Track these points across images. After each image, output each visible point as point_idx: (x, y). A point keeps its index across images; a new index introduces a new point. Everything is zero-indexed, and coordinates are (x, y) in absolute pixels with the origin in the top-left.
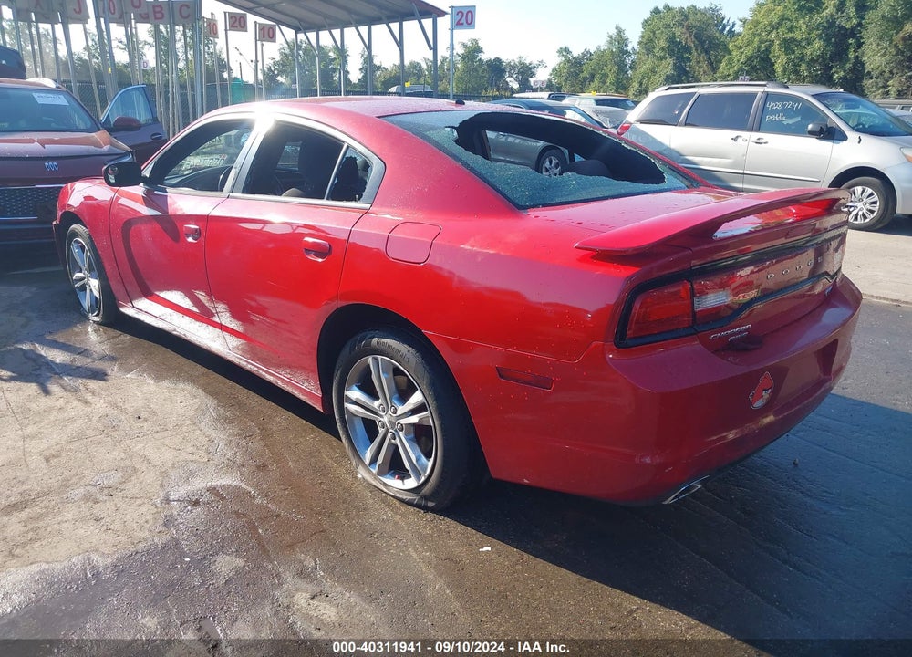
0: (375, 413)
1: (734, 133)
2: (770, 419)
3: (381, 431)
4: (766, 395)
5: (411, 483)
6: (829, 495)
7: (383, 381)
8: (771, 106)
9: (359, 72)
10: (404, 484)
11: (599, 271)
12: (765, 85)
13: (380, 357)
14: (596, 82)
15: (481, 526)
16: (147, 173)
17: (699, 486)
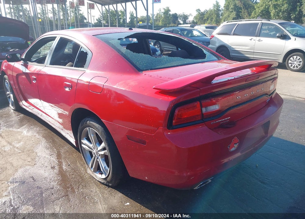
0: (91, 149)
1: (251, 38)
2: (238, 154)
3: (94, 155)
4: (236, 146)
5: (104, 176)
6: (267, 180)
7: (92, 137)
8: (264, 27)
9: (129, 19)
10: (102, 176)
11: (161, 98)
12: (262, 20)
13: (91, 128)
14: (209, 21)
15: (128, 194)
16: (23, 57)
17: (210, 181)
